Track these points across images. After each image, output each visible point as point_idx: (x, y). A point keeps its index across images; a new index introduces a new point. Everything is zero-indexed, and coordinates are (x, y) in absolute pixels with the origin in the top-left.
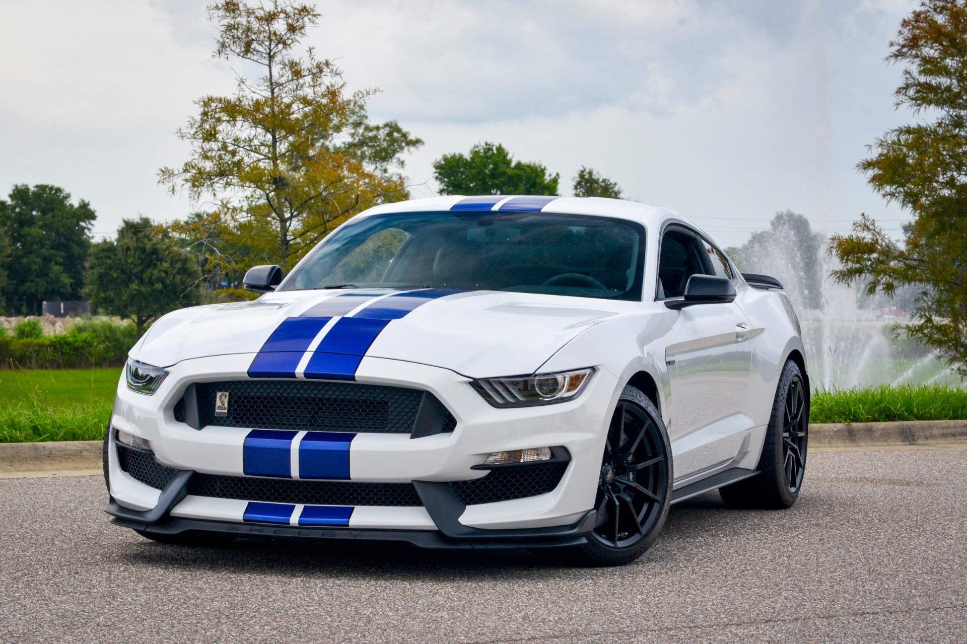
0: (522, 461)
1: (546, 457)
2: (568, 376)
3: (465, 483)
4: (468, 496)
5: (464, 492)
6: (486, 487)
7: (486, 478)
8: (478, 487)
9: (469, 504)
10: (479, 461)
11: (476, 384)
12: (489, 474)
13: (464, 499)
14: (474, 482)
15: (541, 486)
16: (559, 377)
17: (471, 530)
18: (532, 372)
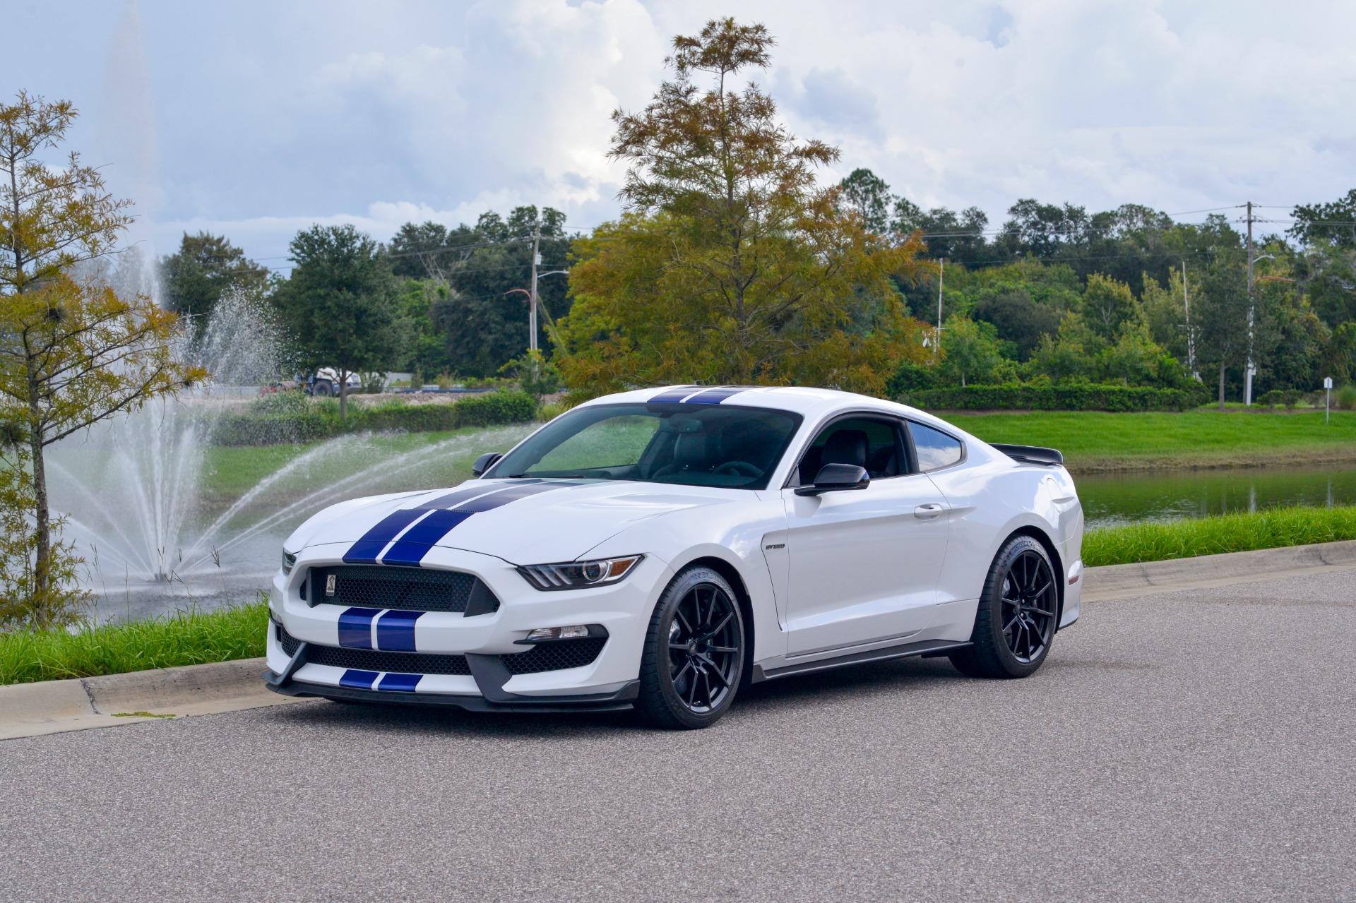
0: (561, 637)
1: (584, 633)
2: (610, 563)
3: (512, 655)
4: (514, 667)
5: (511, 663)
6: (531, 659)
7: (531, 651)
8: (524, 659)
9: (515, 674)
10: (523, 637)
11: (522, 570)
12: (534, 648)
13: (511, 670)
14: (520, 655)
15: (582, 659)
16: (602, 565)
17: (514, 697)
18: (572, 560)
